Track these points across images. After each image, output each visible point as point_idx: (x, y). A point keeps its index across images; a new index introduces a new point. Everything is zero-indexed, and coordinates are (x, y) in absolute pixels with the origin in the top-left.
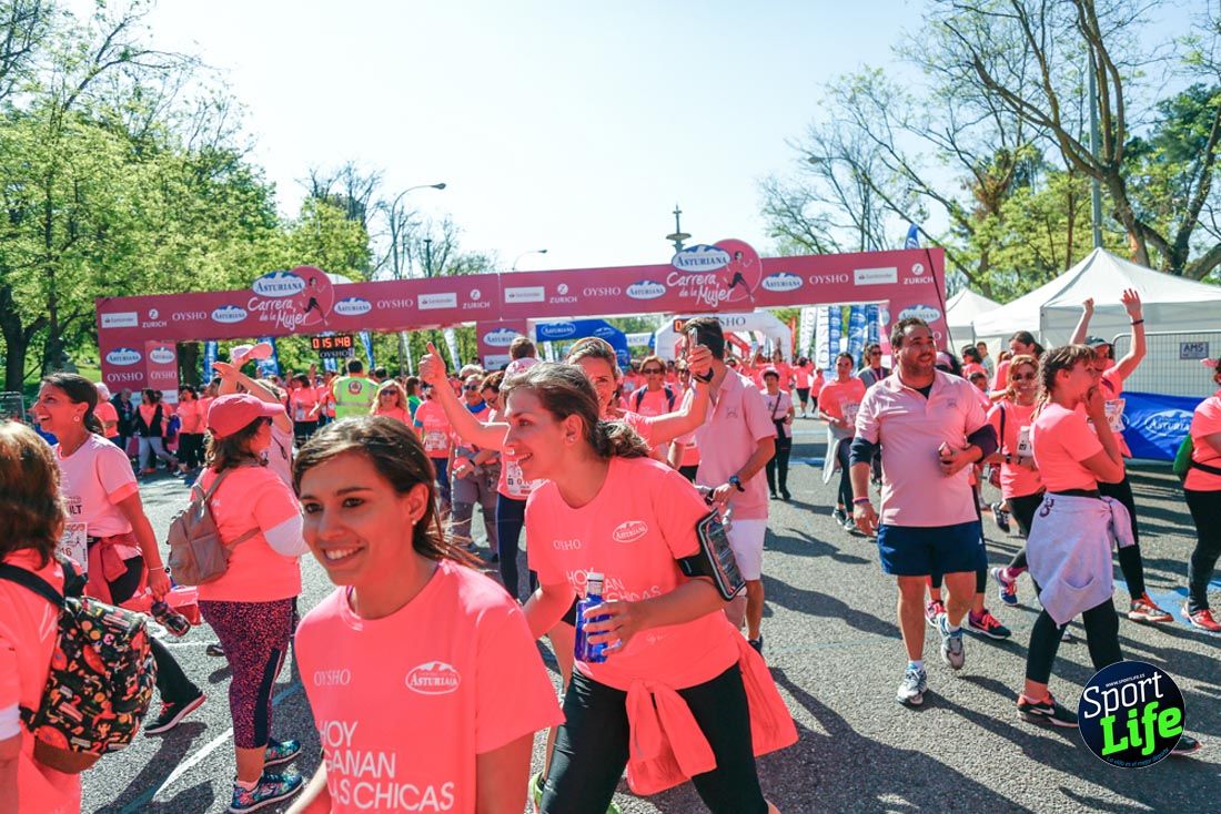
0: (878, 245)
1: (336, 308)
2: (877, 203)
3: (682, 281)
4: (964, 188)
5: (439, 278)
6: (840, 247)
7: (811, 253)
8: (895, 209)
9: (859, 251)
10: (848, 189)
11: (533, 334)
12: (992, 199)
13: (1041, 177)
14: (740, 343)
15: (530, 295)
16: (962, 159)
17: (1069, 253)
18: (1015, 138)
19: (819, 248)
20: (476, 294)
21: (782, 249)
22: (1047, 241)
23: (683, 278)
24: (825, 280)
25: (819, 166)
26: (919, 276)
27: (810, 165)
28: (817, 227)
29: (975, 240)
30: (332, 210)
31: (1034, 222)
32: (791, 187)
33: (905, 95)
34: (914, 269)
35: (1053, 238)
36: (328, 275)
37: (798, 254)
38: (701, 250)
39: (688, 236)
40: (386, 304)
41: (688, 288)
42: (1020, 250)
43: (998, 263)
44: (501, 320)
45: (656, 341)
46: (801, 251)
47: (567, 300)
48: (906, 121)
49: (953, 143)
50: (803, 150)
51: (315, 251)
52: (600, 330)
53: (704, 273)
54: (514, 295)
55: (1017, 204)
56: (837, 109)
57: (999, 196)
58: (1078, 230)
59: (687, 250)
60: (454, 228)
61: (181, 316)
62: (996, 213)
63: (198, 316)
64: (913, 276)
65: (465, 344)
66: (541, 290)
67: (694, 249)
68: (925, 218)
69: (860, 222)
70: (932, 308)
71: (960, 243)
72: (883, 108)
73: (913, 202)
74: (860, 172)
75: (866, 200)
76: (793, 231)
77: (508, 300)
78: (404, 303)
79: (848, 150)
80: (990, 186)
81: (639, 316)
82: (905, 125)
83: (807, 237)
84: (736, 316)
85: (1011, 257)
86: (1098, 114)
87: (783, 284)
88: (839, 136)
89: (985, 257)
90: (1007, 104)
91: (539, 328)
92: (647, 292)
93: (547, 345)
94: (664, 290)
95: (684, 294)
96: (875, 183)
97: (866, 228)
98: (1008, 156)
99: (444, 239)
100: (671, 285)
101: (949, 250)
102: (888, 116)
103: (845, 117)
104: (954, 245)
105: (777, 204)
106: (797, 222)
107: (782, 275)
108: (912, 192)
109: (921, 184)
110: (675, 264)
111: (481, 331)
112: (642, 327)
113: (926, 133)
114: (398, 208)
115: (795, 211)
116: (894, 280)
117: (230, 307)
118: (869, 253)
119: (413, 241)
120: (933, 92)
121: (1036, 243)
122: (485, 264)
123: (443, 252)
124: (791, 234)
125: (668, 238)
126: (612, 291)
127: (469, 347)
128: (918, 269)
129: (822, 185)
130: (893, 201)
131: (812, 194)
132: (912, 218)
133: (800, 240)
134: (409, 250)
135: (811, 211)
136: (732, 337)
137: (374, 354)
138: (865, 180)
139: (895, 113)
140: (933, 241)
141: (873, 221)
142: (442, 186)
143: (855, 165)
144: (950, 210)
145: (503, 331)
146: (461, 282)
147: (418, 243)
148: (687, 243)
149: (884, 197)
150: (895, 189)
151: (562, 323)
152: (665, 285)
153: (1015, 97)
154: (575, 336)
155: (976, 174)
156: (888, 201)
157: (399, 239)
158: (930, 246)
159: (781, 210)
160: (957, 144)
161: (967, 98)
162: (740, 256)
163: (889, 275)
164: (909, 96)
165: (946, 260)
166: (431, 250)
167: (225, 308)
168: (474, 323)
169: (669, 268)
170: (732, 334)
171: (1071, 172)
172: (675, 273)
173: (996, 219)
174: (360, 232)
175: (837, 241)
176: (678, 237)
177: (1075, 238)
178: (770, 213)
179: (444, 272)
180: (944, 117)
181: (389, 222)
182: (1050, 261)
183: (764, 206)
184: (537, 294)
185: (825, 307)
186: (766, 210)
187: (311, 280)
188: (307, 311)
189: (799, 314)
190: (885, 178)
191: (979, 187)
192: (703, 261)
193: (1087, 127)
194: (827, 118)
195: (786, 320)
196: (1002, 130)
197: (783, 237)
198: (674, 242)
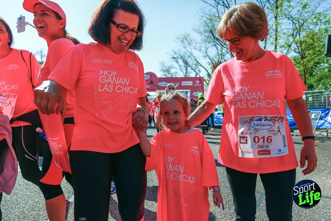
4: (209, 65)
10: (182, 66)
16: (209, 58)
26: (198, 84)
27: (172, 59)
28: (174, 75)
32: (168, 64)
33: (195, 41)
34: (197, 82)
48: (195, 47)
49: (206, 53)
50: (171, 55)
56: (179, 43)
64: (196, 84)
68: (200, 72)
69: (185, 74)
72: (190, 43)
73: (197, 68)
80: (215, 64)
82: (195, 48)
87: (164, 84)
88: (180, 52)
102: (191, 46)
103: (181, 45)
105: (164, 68)
106: (169, 74)
107: (164, 82)
108: (197, 65)
109: (199, 63)
113: (200, 50)
115: (169, 71)
116: (192, 84)
120: (202, 40)
130: (192, 68)
131: (173, 67)
132: (197, 72)
135: (173, 71)
139: (193, 45)
141: (188, 74)
143: (184, 60)
144: (206, 70)
149: (190, 66)
160: (208, 54)
161: (209, 42)
162: (152, 77)
163: (190, 83)
164: (196, 41)
178: (162, 71)
180: (204, 47)
191: (213, 65)
194: (177, 45)
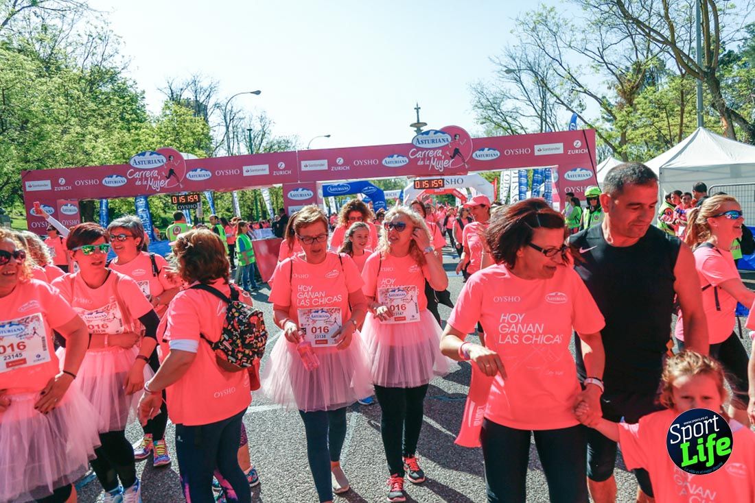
0: (552, 129)
1: (188, 176)
2: (552, 100)
3: (419, 155)
4: (610, 88)
5: (258, 154)
6: (526, 130)
7: (507, 134)
8: (563, 103)
9: (539, 132)
10: (532, 91)
11: (320, 192)
12: (629, 95)
13: (664, 80)
14: (460, 196)
15: (318, 165)
16: (609, 68)
17: (681, 130)
18: (645, 53)
19: (512, 131)
20: (282, 165)
21: (487, 132)
22: (666, 123)
23: (420, 152)
24: (515, 152)
25: (512, 75)
26: (577, 149)
27: (506, 74)
28: (511, 117)
29: (617, 124)
30: (184, 110)
31: (657, 111)
32: (493, 89)
33: (570, 25)
34: (575, 144)
35: (671, 121)
36: (181, 153)
37: (498, 135)
38: (431, 133)
39: (425, 124)
40: (221, 172)
41: (423, 159)
42: (647, 130)
43: (632, 139)
44: (299, 182)
45: (404, 195)
46: (501, 133)
47: (343, 168)
48: (570, 43)
49: (602, 58)
50: (501, 65)
51: (173, 138)
52: (366, 188)
53: (434, 149)
54: (307, 166)
55: (645, 98)
56: (524, 36)
57: (634, 93)
58: (688, 115)
59: (423, 134)
60: (267, 120)
61: (81, 182)
62: (631, 105)
63: (93, 182)
64: (574, 148)
65: (277, 198)
66: (325, 162)
67: (427, 133)
68: (583, 109)
69: (540, 113)
70: (586, 170)
71: (608, 126)
72: (555, 34)
73: (575, 98)
74: (540, 78)
75: (544, 98)
76: (494, 119)
77: (303, 169)
78: (234, 172)
79: (532, 64)
80: (627, 86)
81: (392, 179)
82: (570, 46)
83: (504, 124)
84: (457, 177)
85: (642, 135)
86: (702, 35)
87: (487, 155)
88: (526, 54)
89: (624, 135)
90: (639, 30)
91: (325, 188)
92: (396, 162)
93: (331, 199)
94: (407, 161)
95: (420, 163)
96: (550, 86)
97: (544, 117)
98: (640, 65)
99: (260, 128)
100: (412, 157)
101: (600, 131)
102: (558, 40)
103: (530, 42)
104: (603, 127)
105: (484, 101)
106: (497, 114)
107: (486, 149)
108: (574, 92)
109: (580, 86)
110: (414, 143)
111: (286, 190)
112: (395, 186)
113: (584, 51)
114: (229, 107)
115: (496, 106)
116: (561, 151)
117: (115, 176)
118: (546, 133)
119: (240, 130)
120: (590, 23)
121: (660, 124)
122: (289, 145)
123: (260, 137)
124: (493, 122)
125: (411, 126)
126: (372, 162)
127: (280, 201)
128: (578, 144)
129: (514, 89)
130: (562, 99)
131: (508, 95)
132: (575, 110)
133: (499, 126)
134: (237, 136)
135: (507, 106)
136: (455, 192)
137: (216, 206)
138: (542, 83)
139: (563, 37)
140: (590, 125)
141: (548, 112)
142: (258, 93)
143: (536, 74)
144: (601, 104)
145: (300, 189)
146: (272, 157)
147: (243, 131)
148: (424, 129)
149: (557, 97)
150: (562, 90)
151: (341, 184)
152: (408, 157)
153: (644, 25)
154: (350, 193)
155: (618, 78)
156: (558, 99)
157: (230, 128)
158: (587, 128)
159: (486, 106)
160: (605, 58)
161: (611, 26)
162: (457, 137)
163: (558, 148)
164: (573, 26)
165: (597, 137)
166: (252, 136)
167: (112, 177)
168: (281, 185)
169: (411, 146)
170: (455, 190)
171: (683, 76)
172: (415, 149)
173: (631, 109)
174: (204, 125)
175: (524, 126)
176: (418, 125)
177: (685, 121)
178: (479, 108)
179: (261, 151)
180: (596, 40)
181: (223, 118)
182: (668, 137)
183: (475, 103)
184: (322, 165)
185: (516, 170)
186: (476, 106)
187: (170, 157)
188: (168, 178)
189: (500, 176)
190: (557, 82)
191: (620, 87)
192: (433, 141)
193: (694, 44)
194: (517, 42)
195: (490, 180)
196: (636, 48)
197: (488, 124)
198: (416, 129)
